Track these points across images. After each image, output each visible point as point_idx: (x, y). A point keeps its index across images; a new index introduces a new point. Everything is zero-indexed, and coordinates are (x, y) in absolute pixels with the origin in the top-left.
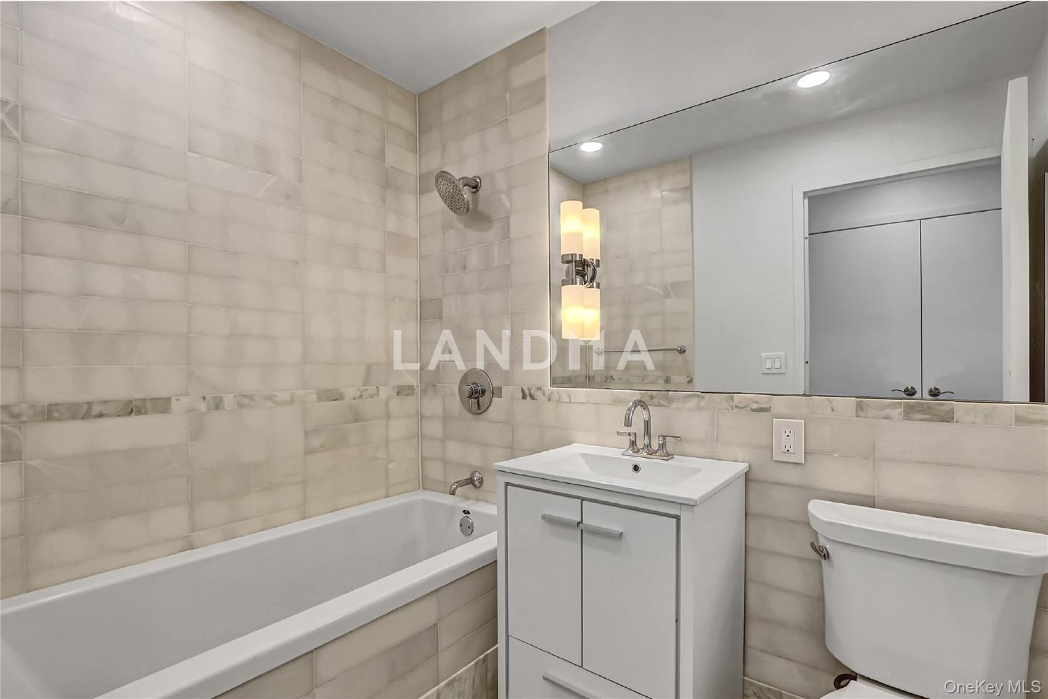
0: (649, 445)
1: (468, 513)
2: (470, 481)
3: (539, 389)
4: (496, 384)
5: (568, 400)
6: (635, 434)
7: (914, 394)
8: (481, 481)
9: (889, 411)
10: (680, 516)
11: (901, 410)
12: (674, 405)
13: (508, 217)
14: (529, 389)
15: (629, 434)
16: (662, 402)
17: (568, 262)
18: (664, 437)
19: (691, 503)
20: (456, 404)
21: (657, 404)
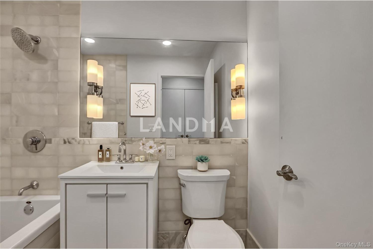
0: (125, 159)
1: (30, 202)
2: (31, 186)
3: (73, 139)
4: (47, 137)
5: (88, 143)
6: (120, 155)
7: (183, 136)
8: (37, 185)
9: (196, 142)
10: (148, 183)
11: (198, 141)
12: (134, 143)
13: (57, 60)
14: (68, 139)
15: (118, 155)
16: (130, 142)
17: (90, 85)
18: (132, 155)
19: (152, 177)
20: (21, 148)
21: (128, 143)
